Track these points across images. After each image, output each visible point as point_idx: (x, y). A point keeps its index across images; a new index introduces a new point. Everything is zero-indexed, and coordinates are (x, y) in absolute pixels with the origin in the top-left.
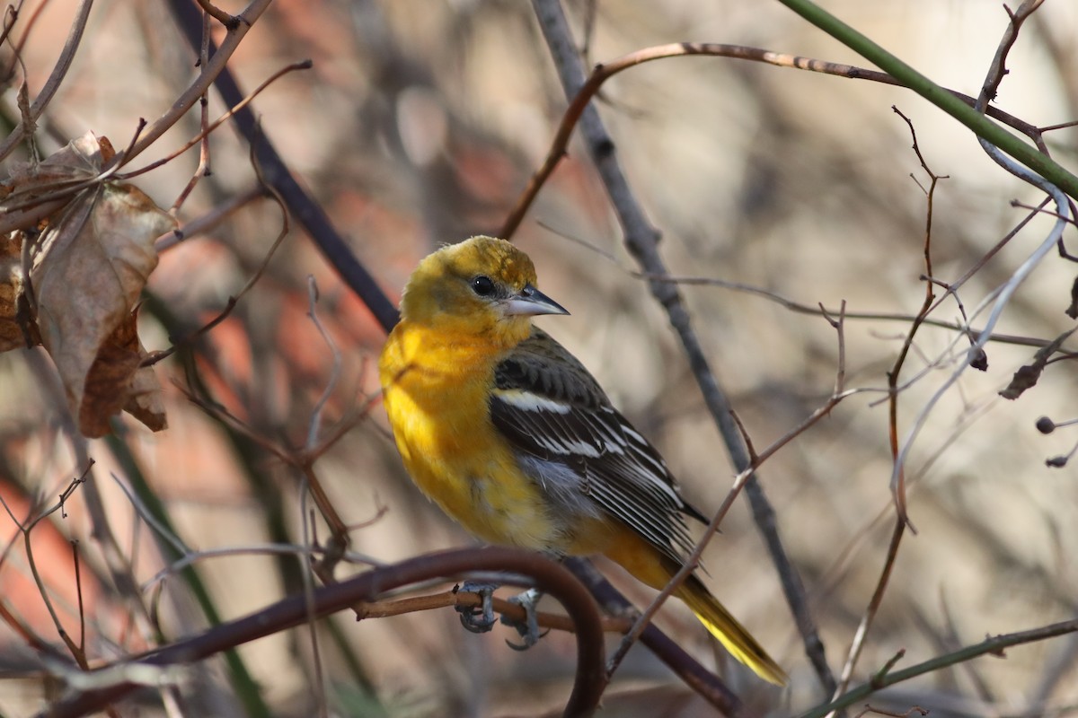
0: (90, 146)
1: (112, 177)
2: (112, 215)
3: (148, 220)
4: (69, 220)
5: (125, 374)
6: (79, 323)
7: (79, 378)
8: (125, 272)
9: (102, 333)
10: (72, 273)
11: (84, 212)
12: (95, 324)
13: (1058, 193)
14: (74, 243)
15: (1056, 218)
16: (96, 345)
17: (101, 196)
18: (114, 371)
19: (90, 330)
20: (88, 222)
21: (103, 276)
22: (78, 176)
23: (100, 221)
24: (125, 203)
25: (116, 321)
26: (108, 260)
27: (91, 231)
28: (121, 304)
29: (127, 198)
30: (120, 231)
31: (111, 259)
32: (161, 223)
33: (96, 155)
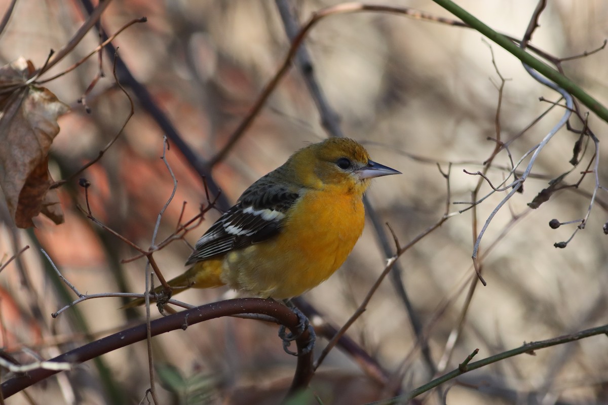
0: (22, 64)
1: (34, 82)
2: (34, 104)
3: (54, 107)
4: (10, 106)
5: (42, 193)
6: (15, 164)
7: (15, 195)
8: (41, 136)
9: (28, 170)
10: (11, 136)
11: (18, 102)
12: (24, 165)
13: (567, 95)
14: (13, 119)
15: (565, 109)
16: (25, 177)
17: (27, 94)
18: (35, 192)
19: (22, 168)
20: (20, 108)
21: (29, 138)
22: (15, 81)
23: (27, 106)
24: (42, 97)
25: (36, 163)
26: (32, 129)
27: (22, 113)
28: (39, 154)
29: (43, 94)
30: (38, 113)
31: (33, 128)
32: (62, 108)
33: (25, 71)
